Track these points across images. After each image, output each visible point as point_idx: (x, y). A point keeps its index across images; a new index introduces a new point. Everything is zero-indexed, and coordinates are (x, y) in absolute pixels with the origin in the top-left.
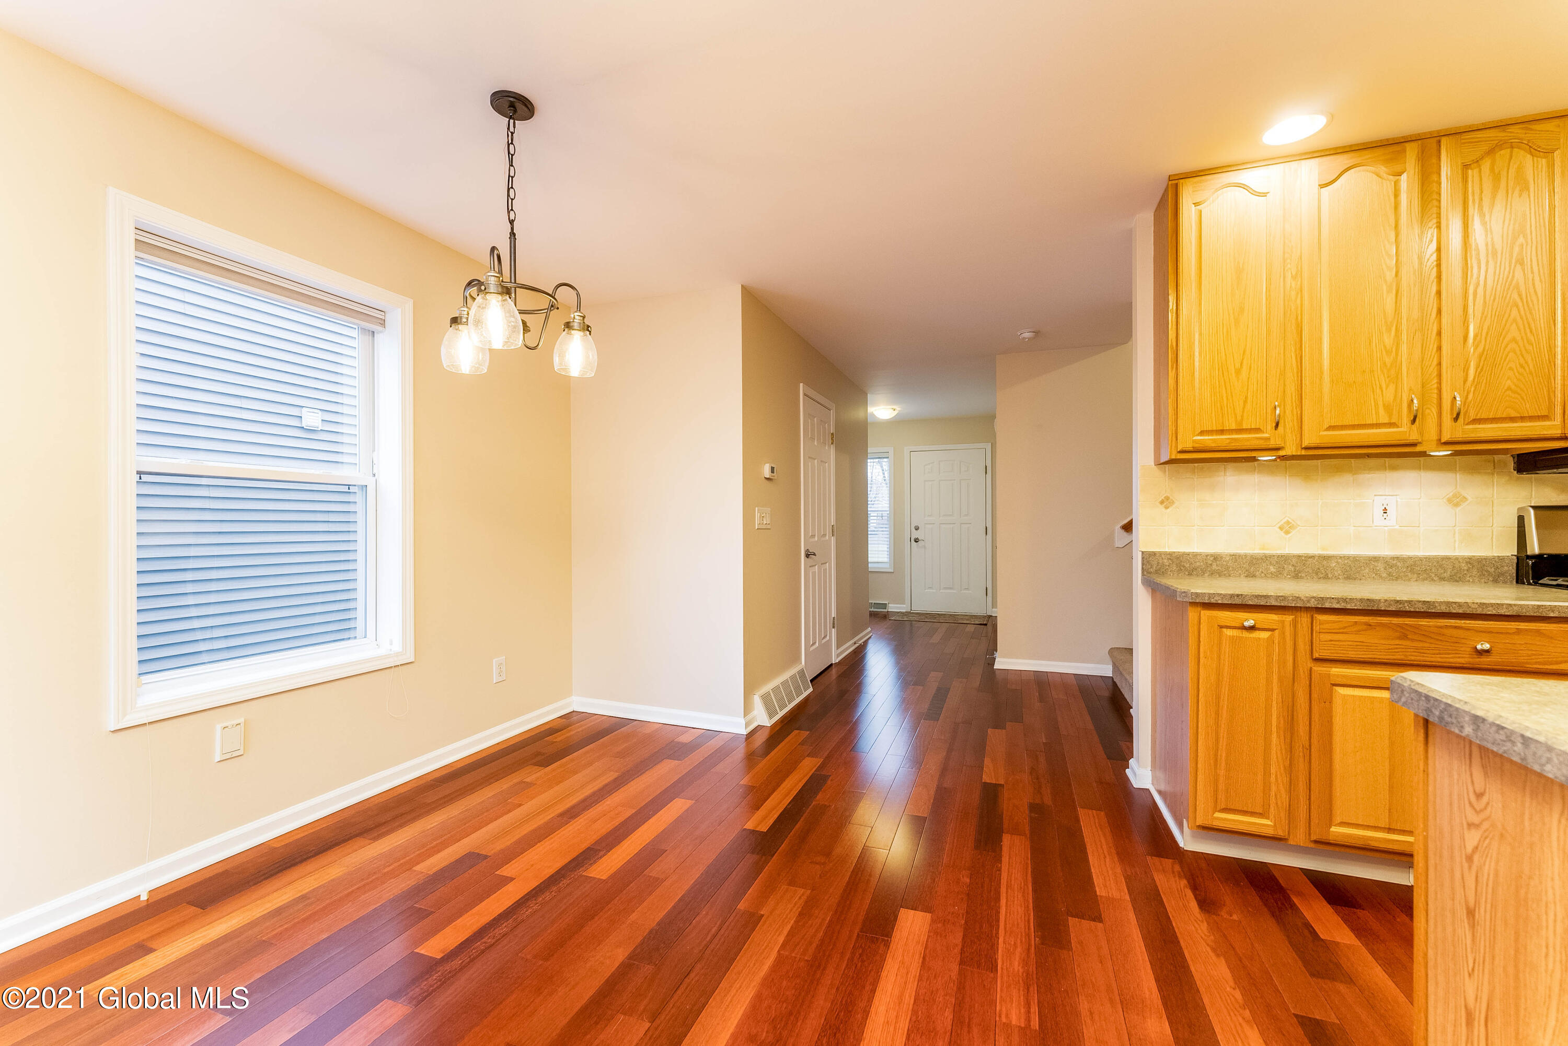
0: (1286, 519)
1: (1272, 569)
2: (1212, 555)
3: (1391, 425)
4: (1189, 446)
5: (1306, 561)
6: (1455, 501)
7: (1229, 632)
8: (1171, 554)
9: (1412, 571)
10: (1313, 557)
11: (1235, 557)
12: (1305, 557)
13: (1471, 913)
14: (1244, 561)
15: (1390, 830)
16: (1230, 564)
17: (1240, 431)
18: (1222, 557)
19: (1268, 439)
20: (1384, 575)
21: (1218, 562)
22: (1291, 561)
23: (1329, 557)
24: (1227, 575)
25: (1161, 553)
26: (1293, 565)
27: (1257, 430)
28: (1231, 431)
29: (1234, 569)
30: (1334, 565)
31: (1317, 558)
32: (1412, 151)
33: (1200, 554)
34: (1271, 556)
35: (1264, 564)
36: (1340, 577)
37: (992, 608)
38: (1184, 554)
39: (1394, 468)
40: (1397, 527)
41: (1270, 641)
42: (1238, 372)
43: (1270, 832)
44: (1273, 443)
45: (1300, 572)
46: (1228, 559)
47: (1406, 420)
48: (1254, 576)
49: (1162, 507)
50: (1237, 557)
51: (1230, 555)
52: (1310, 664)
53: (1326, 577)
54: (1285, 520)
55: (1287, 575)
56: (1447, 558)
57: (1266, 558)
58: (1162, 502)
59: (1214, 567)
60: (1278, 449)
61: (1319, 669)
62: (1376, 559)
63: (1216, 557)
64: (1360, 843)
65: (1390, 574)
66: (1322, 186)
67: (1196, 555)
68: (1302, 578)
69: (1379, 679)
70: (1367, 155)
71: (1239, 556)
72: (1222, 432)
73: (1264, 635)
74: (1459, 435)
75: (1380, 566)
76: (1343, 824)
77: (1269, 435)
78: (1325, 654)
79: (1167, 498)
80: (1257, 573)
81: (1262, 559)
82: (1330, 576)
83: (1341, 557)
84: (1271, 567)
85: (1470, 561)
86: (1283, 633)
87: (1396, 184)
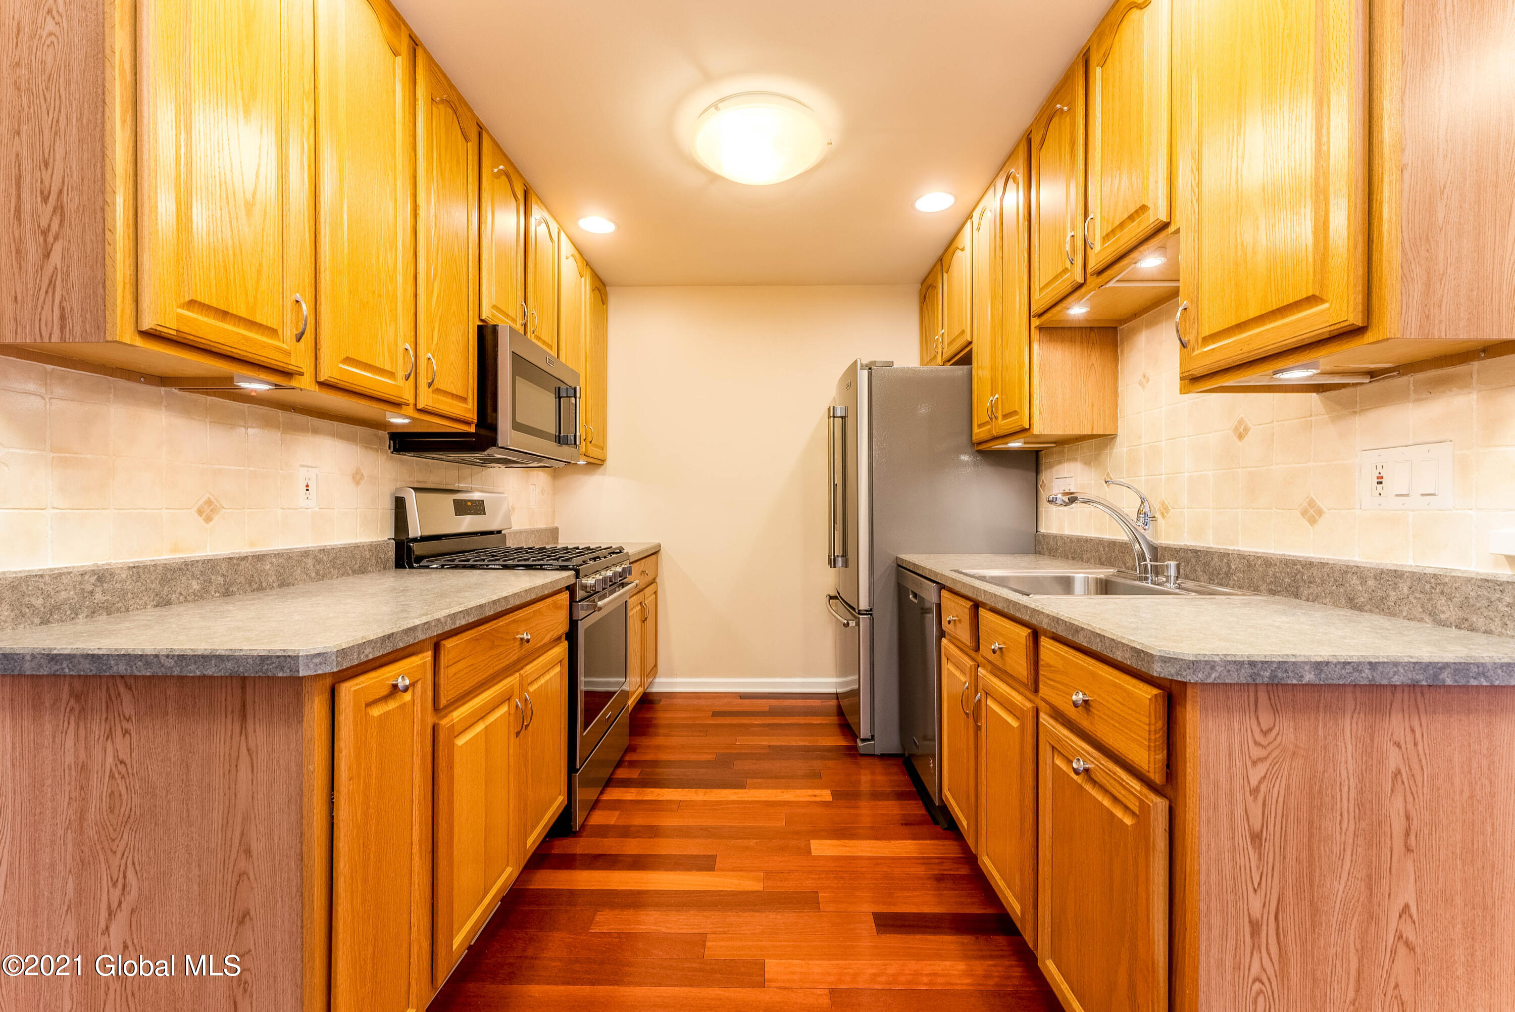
0: (208, 495)
1: (195, 586)
2: (93, 572)
5: (238, 565)
6: (357, 478)
10: (245, 558)
12: (238, 559)
13: (1256, 838)
14: (153, 578)
16: (129, 586)
18: (112, 574)
19: (288, 353)
20: (313, 575)
21: (105, 585)
22: (221, 567)
23: (264, 556)
24: (123, 609)
26: (223, 575)
29: (135, 595)
30: (268, 567)
31: (250, 558)
34: (194, 563)
35: (184, 579)
36: (274, 585)
40: (317, 509)
45: (231, 586)
46: (124, 576)
47: (401, 372)
48: (169, 603)
50: (141, 570)
51: (129, 568)
53: (261, 589)
54: (203, 500)
55: (215, 592)
59: (98, 597)
65: (317, 573)
68: (233, 594)
71: (145, 567)
72: (224, 315)
73: (408, 696)
74: (430, 404)
75: (309, 563)
77: (288, 347)
80: (174, 597)
81: (180, 569)
82: (264, 585)
83: (275, 555)
84: (194, 583)
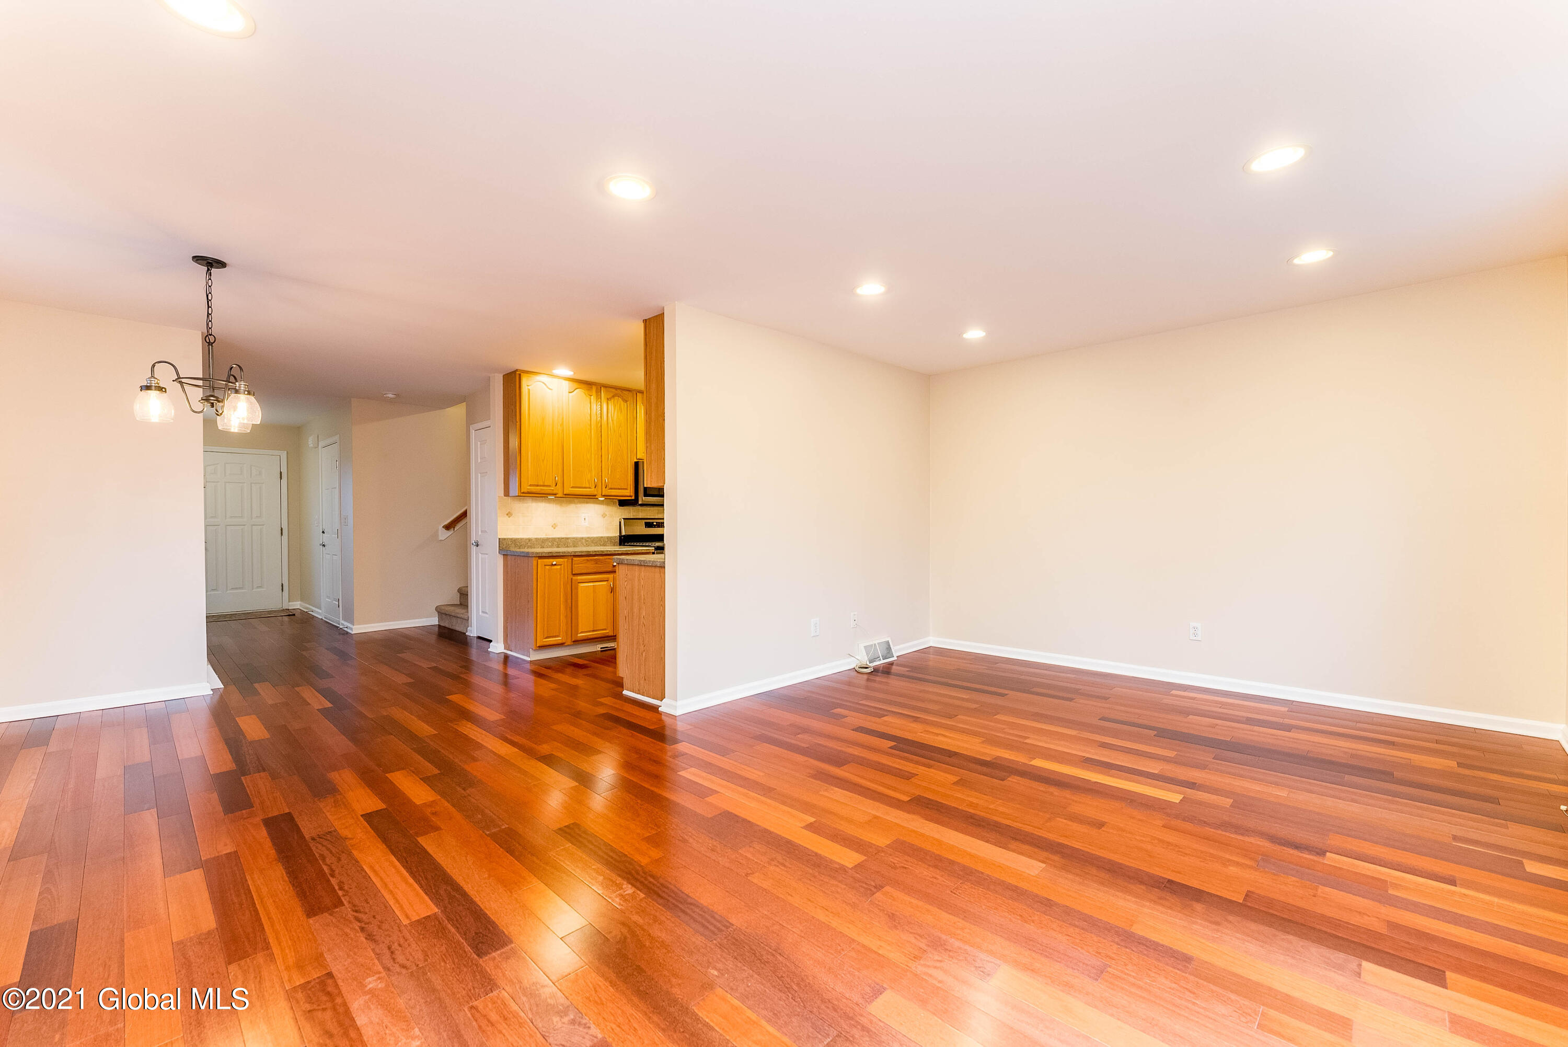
2: (528, 539)
3: (590, 488)
4: (525, 491)
5: (561, 540)
6: (604, 516)
7: (547, 567)
8: (512, 539)
9: (593, 542)
11: (537, 539)
14: (540, 541)
15: (593, 631)
16: (535, 542)
17: (544, 486)
18: (532, 540)
20: (585, 544)
22: (556, 540)
23: (568, 538)
24: (534, 547)
25: (508, 539)
26: (557, 542)
27: (549, 486)
28: (541, 486)
29: (536, 545)
30: (570, 541)
31: (564, 539)
32: (594, 388)
33: (523, 539)
35: (547, 542)
36: (572, 546)
37: (289, 602)
38: (517, 539)
39: (587, 503)
40: (588, 527)
41: (561, 569)
42: (543, 461)
43: (560, 642)
44: (555, 492)
45: (559, 545)
46: (534, 540)
47: (593, 487)
49: (507, 517)
52: (571, 576)
54: (554, 523)
55: (555, 546)
56: (602, 537)
57: (548, 539)
58: (507, 515)
59: (529, 544)
60: (556, 494)
61: (574, 578)
62: (582, 538)
63: (530, 540)
64: (586, 638)
66: (569, 392)
67: (521, 539)
68: (560, 547)
69: (592, 579)
70: (583, 386)
72: (538, 486)
73: (559, 567)
74: (607, 494)
75: (584, 541)
76: (582, 632)
77: (552, 489)
78: (577, 572)
79: (509, 512)
80: (545, 546)
81: (546, 540)
82: (569, 545)
84: (549, 543)
85: (608, 538)
86: (564, 567)
87: (590, 399)
